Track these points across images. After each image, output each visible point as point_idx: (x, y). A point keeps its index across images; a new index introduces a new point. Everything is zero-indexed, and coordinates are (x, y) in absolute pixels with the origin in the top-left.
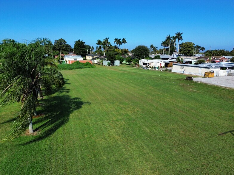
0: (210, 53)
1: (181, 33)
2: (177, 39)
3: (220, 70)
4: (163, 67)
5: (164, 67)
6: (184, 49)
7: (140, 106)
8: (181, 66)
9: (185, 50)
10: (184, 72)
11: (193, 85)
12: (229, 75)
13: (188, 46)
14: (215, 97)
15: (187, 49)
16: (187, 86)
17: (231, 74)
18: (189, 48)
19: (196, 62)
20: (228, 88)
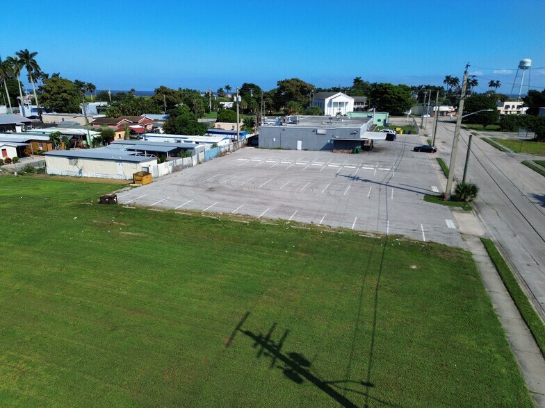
0: (117, 108)
1: (30, 53)
2: (24, 67)
3: (158, 163)
4: (15, 160)
5: (14, 158)
6: (52, 95)
7: (27, 338)
8: (70, 158)
9: (56, 100)
10: (80, 172)
11: (124, 216)
12: (176, 169)
13: (59, 87)
14: (179, 243)
15: (60, 96)
16: (112, 224)
17: (177, 166)
18: (64, 95)
19: (95, 136)
20: (191, 212)
